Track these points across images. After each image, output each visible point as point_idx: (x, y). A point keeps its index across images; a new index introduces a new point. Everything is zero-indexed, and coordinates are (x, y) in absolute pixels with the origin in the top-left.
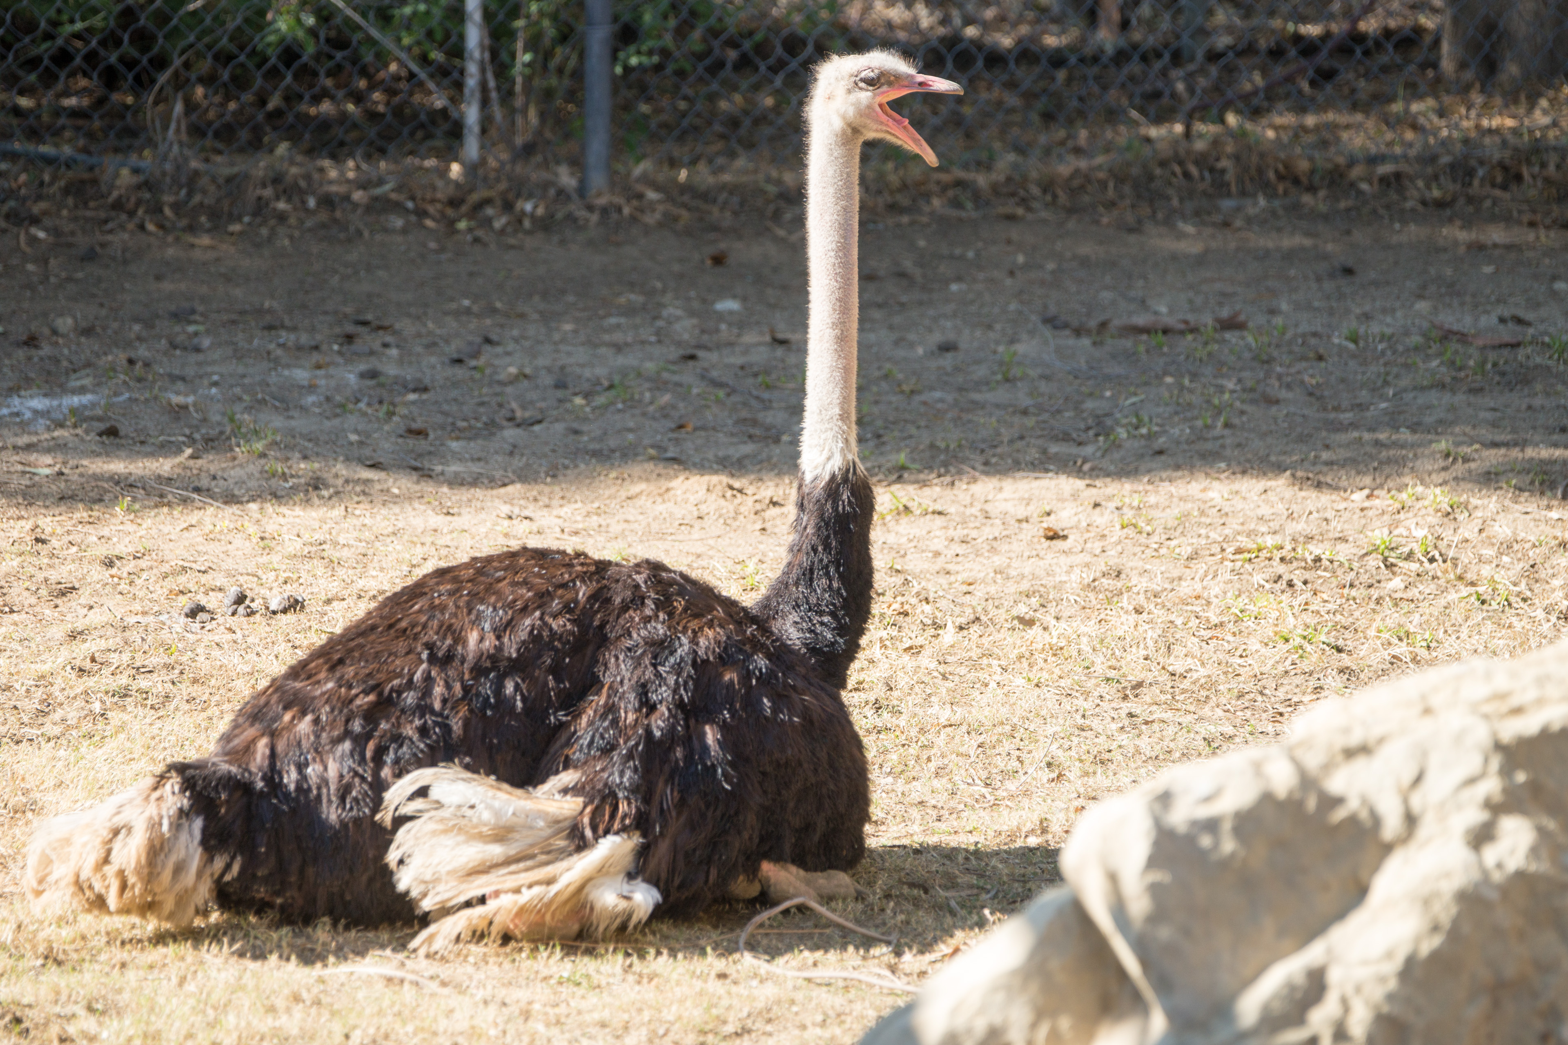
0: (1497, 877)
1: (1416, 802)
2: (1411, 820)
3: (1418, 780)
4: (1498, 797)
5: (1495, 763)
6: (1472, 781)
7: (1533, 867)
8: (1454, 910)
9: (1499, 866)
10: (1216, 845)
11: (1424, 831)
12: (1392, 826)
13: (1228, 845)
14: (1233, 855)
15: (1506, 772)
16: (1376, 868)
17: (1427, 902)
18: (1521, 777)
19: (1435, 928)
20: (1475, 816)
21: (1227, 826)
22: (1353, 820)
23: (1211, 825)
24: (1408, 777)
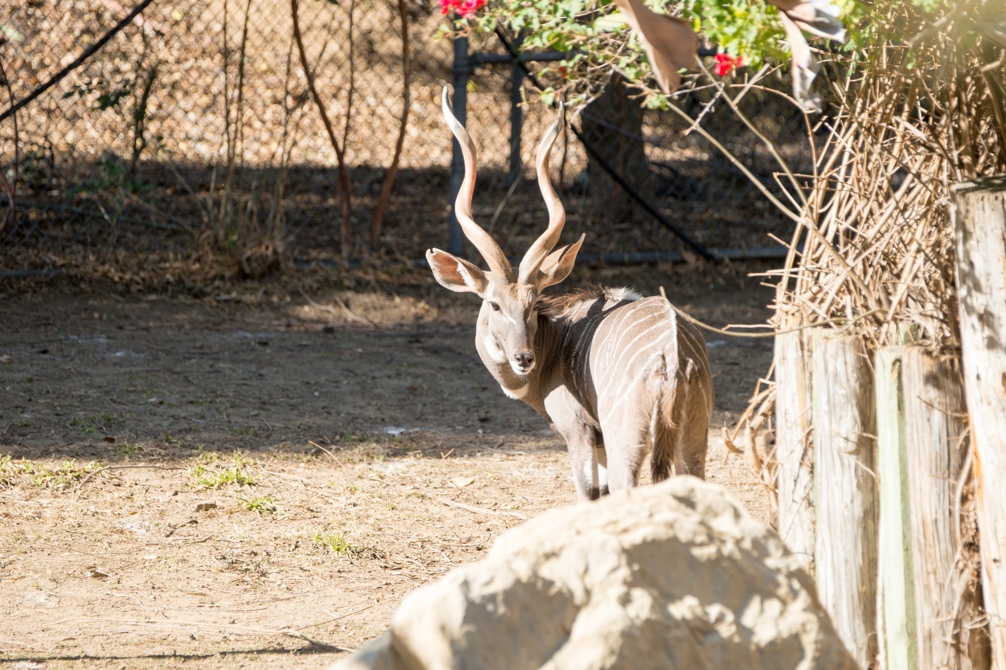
0: (638, 623)
1: (589, 581)
2: (588, 593)
3: (586, 570)
4: (629, 579)
5: (624, 560)
6: (614, 570)
7: (654, 617)
8: (620, 642)
9: (638, 617)
10: (496, 609)
11: (595, 598)
12: (579, 597)
13: (502, 610)
14: (504, 615)
15: (630, 563)
16: (573, 620)
17: (606, 637)
18: (636, 567)
19: (612, 652)
20: (621, 589)
21: (500, 598)
22: (560, 593)
23: (492, 598)
24: (581, 569)
